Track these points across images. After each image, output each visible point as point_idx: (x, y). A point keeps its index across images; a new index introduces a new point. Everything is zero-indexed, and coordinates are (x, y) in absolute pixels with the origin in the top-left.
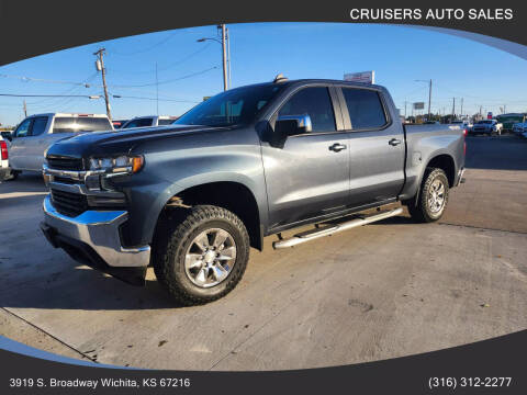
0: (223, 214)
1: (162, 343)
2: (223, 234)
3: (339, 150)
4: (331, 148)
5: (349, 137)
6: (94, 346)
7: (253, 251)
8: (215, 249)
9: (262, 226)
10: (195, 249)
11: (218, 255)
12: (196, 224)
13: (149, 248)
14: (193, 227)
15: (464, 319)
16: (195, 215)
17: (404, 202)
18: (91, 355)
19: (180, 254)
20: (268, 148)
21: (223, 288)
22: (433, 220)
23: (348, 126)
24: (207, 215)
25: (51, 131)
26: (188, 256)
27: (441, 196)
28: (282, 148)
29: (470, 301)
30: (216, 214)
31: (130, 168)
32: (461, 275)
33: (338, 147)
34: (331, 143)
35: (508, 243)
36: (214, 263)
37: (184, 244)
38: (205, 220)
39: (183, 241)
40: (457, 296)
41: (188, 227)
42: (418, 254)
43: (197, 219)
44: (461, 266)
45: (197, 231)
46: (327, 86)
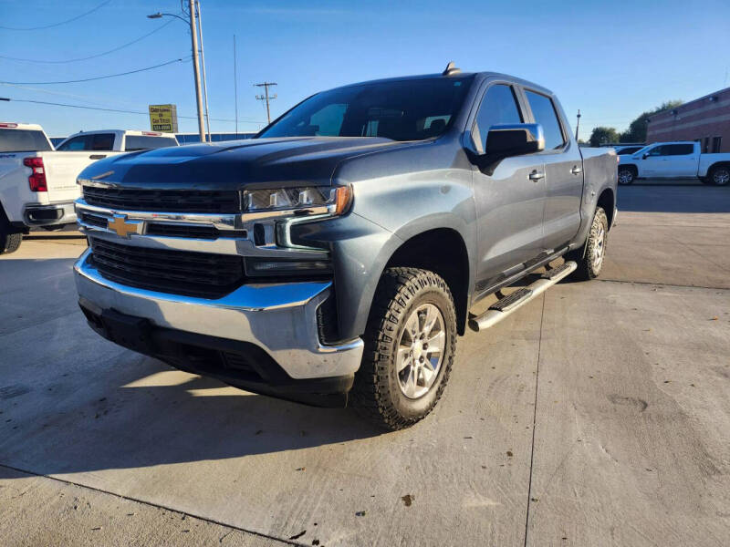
1: (408, 501)
3: (538, 178)
4: (531, 176)
8: (423, 336)
12: (411, 298)
13: (362, 343)
18: (306, 540)
19: (395, 348)
21: (433, 395)
22: (595, 277)
24: (421, 284)
26: (400, 350)
27: (600, 244)
30: (430, 281)
31: (334, 207)
33: (535, 175)
36: (422, 359)
38: (419, 291)
39: (396, 327)
41: (401, 303)
43: (411, 291)
45: (410, 310)
46: (510, 83)
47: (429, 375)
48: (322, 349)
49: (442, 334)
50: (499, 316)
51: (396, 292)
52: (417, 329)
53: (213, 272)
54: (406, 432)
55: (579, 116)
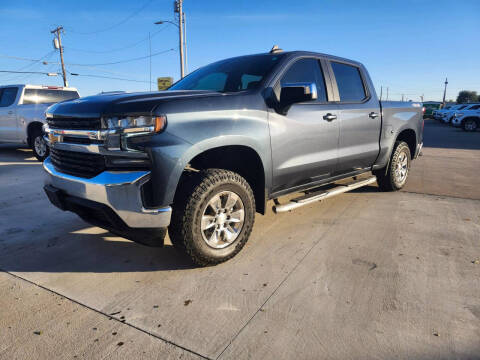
0: (234, 178)
1: (187, 303)
2: (234, 197)
3: (332, 119)
4: (325, 118)
5: (339, 108)
6: (118, 308)
7: (258, 215)
8: (226, 211)
9: (266, 190)
10: (210, 211)
11: (228, 218)
12: (212, 186)
13: (170, 209)
14: (210, 189)
15: (463, 274)
16: (211, 177)
17: (375, 172)
18: (118, 316)
19: (198, 215)
20: (274, 115)
21: (233, 248)
22: (398, 189)
23: (337, 98)
24: (221, 178)
25: (21, 102)
26: (204, 218)
27: (404, 167)
28: (285, 115)
29: (460, 259)
30: (229, 177)
31: (153, 128)
32: (442, 236)
33: (330, 117)
34: (325, 113)
35: (470, 209)
36: (225, 225)
37: (201, 206)
38: (220, 182)
39: (200, 202)
40: (447, 254)
41: (204, 189)
42: (396, 218)
43: (213, 182)
44: (438, 228)
45: (212, 193)
46: (318, 58)
47: (231, 236)
48: (144, 210)
49: (242, 211)
50: (294, 205)
51: (202, 181)
52: (220, 205)
53: (91, 164)
54: (210, 268)
55: (446, 83)
